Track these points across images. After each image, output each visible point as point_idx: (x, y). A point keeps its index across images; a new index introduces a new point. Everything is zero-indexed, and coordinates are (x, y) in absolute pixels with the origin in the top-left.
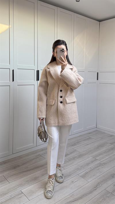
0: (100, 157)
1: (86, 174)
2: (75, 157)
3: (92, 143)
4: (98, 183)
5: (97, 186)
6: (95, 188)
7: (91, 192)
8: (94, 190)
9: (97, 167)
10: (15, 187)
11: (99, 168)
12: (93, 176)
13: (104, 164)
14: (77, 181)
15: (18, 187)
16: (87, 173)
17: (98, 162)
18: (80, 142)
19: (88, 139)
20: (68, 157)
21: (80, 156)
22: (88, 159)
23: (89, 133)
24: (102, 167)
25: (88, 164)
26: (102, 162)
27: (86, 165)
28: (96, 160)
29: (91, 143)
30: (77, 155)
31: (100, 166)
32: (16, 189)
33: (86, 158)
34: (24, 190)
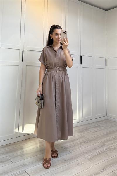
0: (108, 142)
1: (93, 158)
2: (83, 142)
3: (102, 130)
4: (106, 166)
5: (104, 168)
6: (102, 170)
7: (97, 174)
8: (101, 172)
9: (105, 151)
10: (18, 167)
11: (108, 152)
12: (101, 159)
13: (114, 149)
14: (83, 163)
15: (22, 167)
16: (95, 156)
17: (106, 147)
18: (88, 129)
19: (97, 127)
20: (75, 142)
21: (88, 141)
22: (96, 144)
23: (99, 122)
24: (111, 151)
25: (95, 149)
26: (111, 147)
27: (93, 150)
28: (105, 145)
29: (99, 131)
30: (85, 140)
31: (108, 151)
32: (20, 168)
33: (94, 143)
34: (27, 170)
